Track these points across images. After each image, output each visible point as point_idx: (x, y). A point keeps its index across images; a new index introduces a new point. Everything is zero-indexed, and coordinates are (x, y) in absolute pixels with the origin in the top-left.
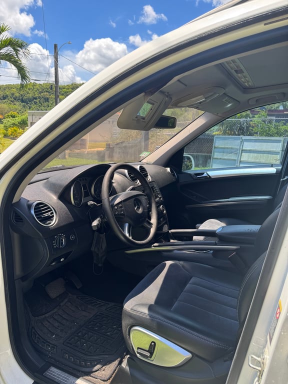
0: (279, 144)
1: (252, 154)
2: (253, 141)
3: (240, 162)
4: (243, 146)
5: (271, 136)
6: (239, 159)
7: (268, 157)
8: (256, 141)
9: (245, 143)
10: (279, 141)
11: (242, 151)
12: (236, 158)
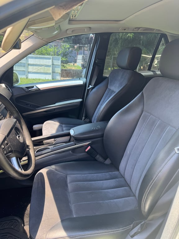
0: (50, 60)
1: (35, 67)
2: (34, 58)
3: (28, 72)
4: (28, 61)
5: (43, 55)
6: (27, 70)
7: (45, 69)
8: (36, 58)
9: (29, 60)
10: (49, 59)
11: (28, 64)
12: (25, 70)
